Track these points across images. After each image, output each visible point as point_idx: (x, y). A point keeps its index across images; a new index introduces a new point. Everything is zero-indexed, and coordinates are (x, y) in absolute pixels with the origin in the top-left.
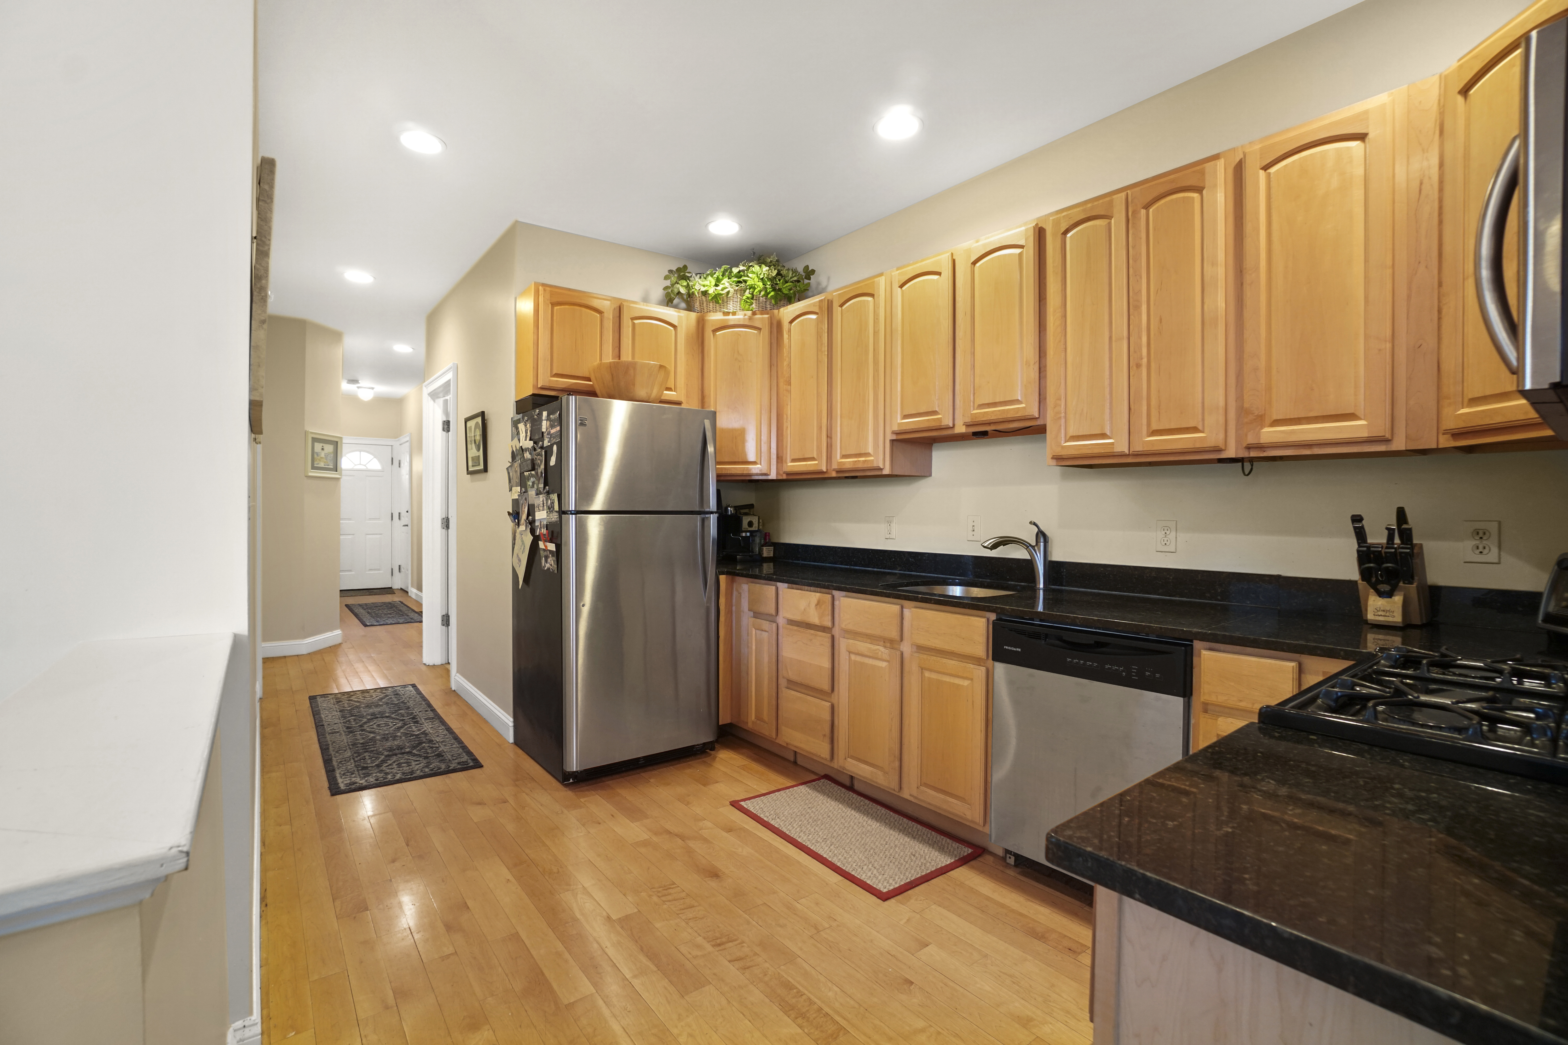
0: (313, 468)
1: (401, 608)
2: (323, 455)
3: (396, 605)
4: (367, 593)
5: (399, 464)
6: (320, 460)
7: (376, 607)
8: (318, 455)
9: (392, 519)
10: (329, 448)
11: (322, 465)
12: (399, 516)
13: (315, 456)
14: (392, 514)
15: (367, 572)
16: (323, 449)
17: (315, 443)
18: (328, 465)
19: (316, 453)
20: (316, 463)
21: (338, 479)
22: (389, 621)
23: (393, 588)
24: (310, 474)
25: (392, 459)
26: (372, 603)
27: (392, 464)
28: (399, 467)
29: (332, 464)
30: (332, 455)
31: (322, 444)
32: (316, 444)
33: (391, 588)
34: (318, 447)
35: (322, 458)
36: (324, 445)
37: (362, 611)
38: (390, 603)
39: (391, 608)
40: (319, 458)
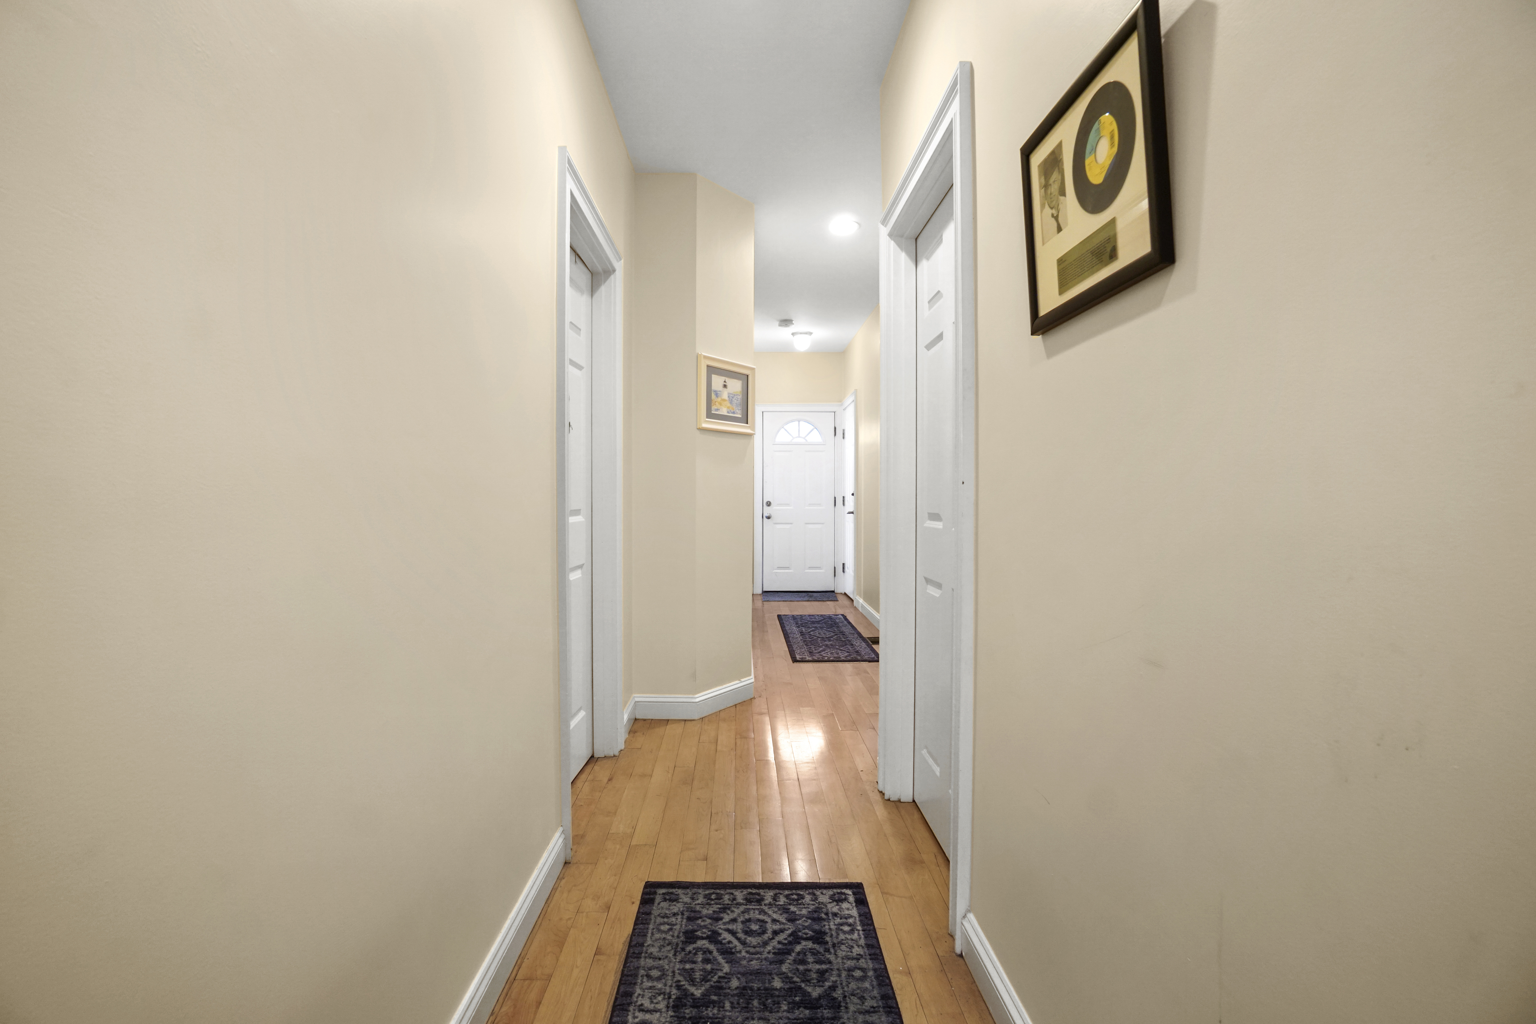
0: (710, 415)
1: (844, 629)
2: (725, 396)
3: (837, 621)
4: (806, 598)
5: (844, 434)
6: (720, 404)
7: (813, 623)
8: (717, 395)
9: (835, 505)
10: (735, 386)
11: (724, 411)
12: (844, 501)
13: (713, 396)
14: (835, 498)
15: (806, 571)
16: (725, 386)
17: (713, 376)
18: (734, 413)
19: (715, 391)
20: (714, 407)
21: (750, 436)
22: (827, 654)
23: (836, 592)
24: (705, 425)
25: (835, 428)
26: (809, 615)
27: (835, 435)
28: (844, 438)
29: (739, 412)
30: (740, 397)
31: (723, 378)
32: (715, 378)
33: (833, 592)
34: (717, 381)
35: (724, 400)
36: (727, 380)
37: (795, 629)
38: (830, 617)
39: (831, 626)
40: (719, 399)
